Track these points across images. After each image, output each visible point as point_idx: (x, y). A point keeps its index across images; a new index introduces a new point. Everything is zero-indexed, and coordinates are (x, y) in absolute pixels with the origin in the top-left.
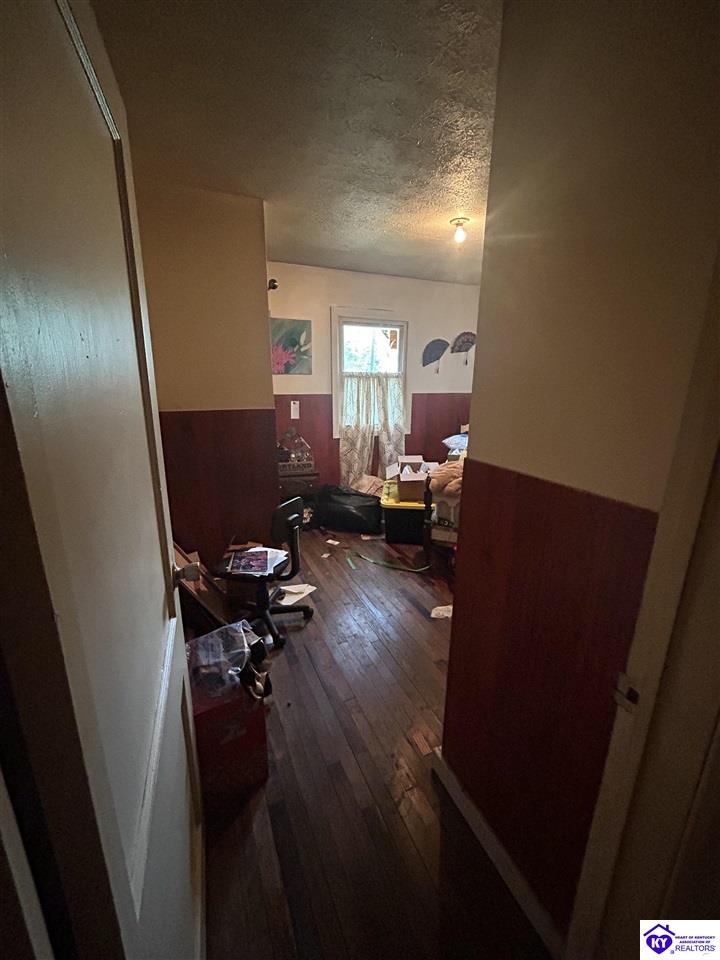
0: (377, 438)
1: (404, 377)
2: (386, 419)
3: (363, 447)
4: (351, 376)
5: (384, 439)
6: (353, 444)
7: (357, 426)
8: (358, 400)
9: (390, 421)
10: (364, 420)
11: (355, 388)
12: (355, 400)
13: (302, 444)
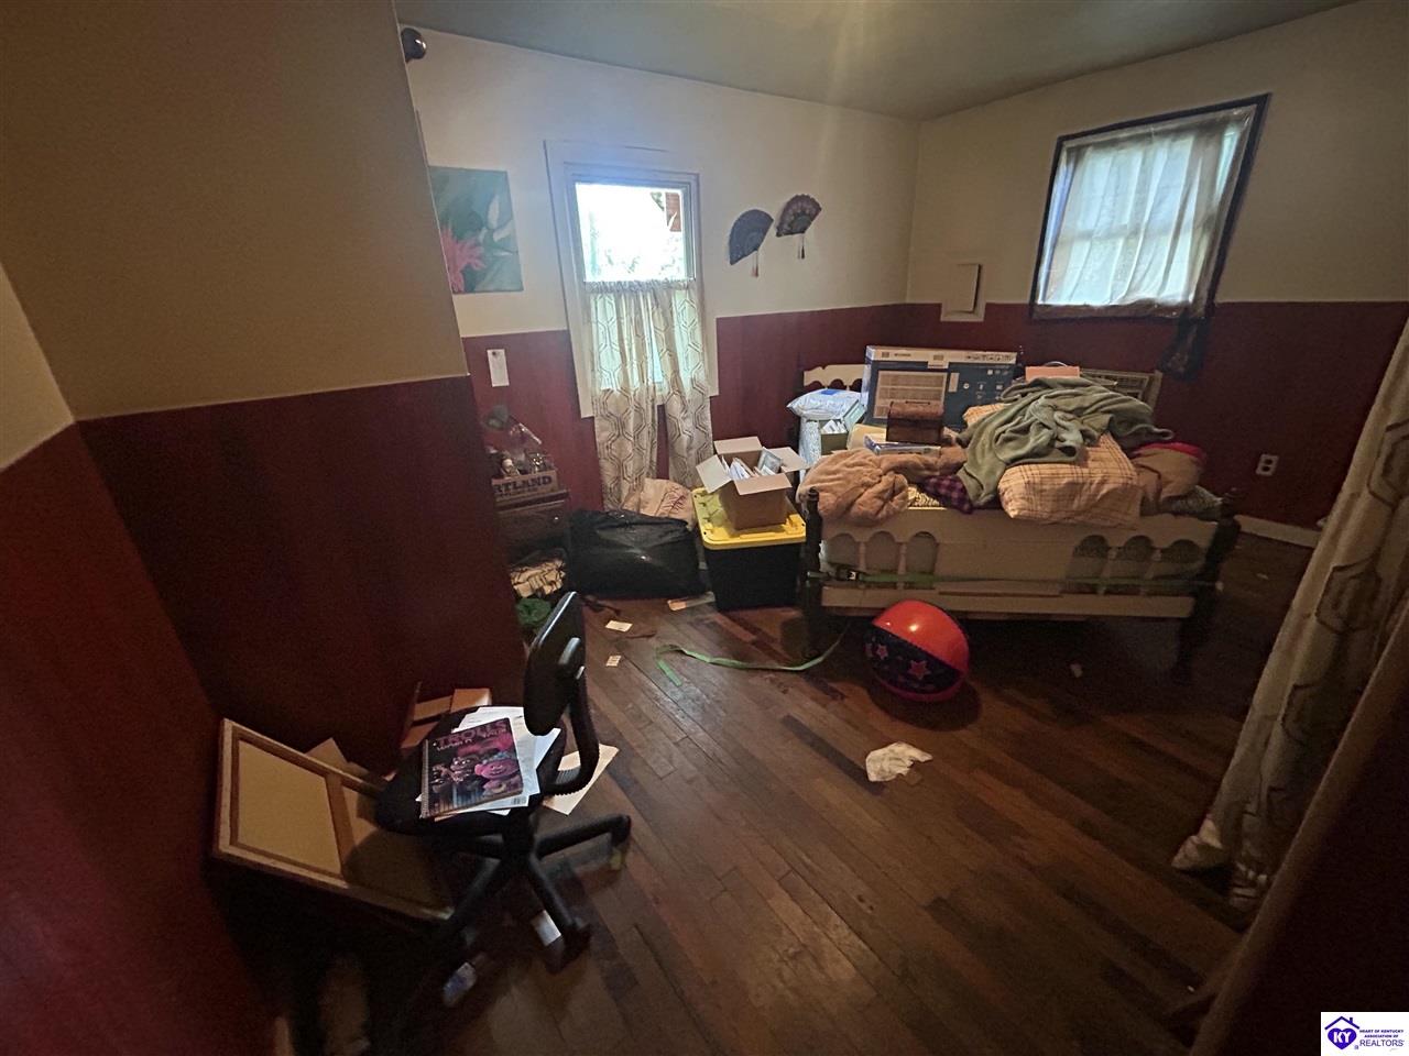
0: (662, 408)
1: (700, 287)
2: (676, 371)
3: (639, 428)
4: (603, 289)
5: (675, 408)
6: (621, 425)
7: (625, 390)
8: (621, 340)
9: (682, 374)
10: (636, 378)
11: (612, 313)
12: (615, 338)
13: (524, 437)
